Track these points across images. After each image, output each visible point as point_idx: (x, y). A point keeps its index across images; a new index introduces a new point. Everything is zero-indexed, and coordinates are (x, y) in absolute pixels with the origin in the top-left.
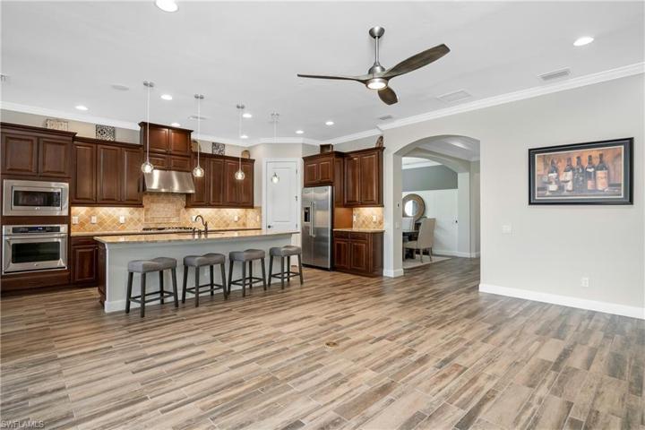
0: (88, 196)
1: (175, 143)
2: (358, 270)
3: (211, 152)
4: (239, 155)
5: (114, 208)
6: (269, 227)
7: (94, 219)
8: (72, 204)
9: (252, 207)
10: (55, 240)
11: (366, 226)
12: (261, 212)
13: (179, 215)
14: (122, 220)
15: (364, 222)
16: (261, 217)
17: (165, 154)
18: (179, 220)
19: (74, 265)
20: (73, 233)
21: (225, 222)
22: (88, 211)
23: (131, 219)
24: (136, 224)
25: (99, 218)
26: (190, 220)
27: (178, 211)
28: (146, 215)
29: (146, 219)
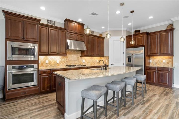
0: (45, 51)
1: (78, 29)
2: (162, 85)
4: (98, 35)
5: (55, 57)
6: (112, 64)
7: (47, 62)
8: (39, 54)
9: (104, 56)
10: (32, 72)
12: (108, 58)
13: (78, 60)
14: (58, 62)
15: (157, 63)
16: (108, 60)
17: (75, 33)
19: (41, 83)
20: (40, 69)
21: (94, 62)
22: (45, 58)
23: (61, 61)
24: (63, 64)
25: (49, 61)
26: (82, 62)
27: (78, 58)
28: (67, 59)
29: (66, 61)
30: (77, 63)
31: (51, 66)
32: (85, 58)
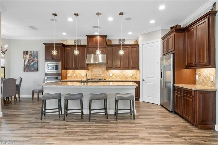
1: (99, 42)
3: (118, 44)
5: (81, 71)
6: (144, 80)
7: (74, 75)
8: (62, 69)
9: (137, 69)
11: (205, 84)
12: (140, 72)
13: (104, 73)
14: (83, 75)
15: (203, 80)
16: (140, 75)
17: (95, 47)
18: (104, 75)
21: (125, 77)
22: (73, 72)
25: (76, 74)
26: (109, 76)
27: (104, 72)
28: (91, 73)
29: (91, 75)
30: (102, 76)
31: (78, 78)
32: (112, 72)
